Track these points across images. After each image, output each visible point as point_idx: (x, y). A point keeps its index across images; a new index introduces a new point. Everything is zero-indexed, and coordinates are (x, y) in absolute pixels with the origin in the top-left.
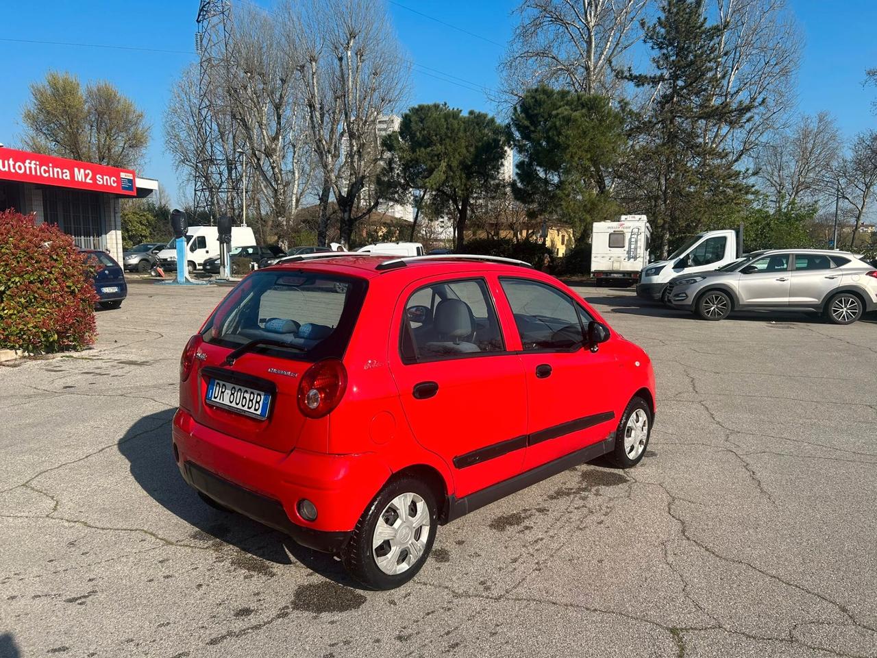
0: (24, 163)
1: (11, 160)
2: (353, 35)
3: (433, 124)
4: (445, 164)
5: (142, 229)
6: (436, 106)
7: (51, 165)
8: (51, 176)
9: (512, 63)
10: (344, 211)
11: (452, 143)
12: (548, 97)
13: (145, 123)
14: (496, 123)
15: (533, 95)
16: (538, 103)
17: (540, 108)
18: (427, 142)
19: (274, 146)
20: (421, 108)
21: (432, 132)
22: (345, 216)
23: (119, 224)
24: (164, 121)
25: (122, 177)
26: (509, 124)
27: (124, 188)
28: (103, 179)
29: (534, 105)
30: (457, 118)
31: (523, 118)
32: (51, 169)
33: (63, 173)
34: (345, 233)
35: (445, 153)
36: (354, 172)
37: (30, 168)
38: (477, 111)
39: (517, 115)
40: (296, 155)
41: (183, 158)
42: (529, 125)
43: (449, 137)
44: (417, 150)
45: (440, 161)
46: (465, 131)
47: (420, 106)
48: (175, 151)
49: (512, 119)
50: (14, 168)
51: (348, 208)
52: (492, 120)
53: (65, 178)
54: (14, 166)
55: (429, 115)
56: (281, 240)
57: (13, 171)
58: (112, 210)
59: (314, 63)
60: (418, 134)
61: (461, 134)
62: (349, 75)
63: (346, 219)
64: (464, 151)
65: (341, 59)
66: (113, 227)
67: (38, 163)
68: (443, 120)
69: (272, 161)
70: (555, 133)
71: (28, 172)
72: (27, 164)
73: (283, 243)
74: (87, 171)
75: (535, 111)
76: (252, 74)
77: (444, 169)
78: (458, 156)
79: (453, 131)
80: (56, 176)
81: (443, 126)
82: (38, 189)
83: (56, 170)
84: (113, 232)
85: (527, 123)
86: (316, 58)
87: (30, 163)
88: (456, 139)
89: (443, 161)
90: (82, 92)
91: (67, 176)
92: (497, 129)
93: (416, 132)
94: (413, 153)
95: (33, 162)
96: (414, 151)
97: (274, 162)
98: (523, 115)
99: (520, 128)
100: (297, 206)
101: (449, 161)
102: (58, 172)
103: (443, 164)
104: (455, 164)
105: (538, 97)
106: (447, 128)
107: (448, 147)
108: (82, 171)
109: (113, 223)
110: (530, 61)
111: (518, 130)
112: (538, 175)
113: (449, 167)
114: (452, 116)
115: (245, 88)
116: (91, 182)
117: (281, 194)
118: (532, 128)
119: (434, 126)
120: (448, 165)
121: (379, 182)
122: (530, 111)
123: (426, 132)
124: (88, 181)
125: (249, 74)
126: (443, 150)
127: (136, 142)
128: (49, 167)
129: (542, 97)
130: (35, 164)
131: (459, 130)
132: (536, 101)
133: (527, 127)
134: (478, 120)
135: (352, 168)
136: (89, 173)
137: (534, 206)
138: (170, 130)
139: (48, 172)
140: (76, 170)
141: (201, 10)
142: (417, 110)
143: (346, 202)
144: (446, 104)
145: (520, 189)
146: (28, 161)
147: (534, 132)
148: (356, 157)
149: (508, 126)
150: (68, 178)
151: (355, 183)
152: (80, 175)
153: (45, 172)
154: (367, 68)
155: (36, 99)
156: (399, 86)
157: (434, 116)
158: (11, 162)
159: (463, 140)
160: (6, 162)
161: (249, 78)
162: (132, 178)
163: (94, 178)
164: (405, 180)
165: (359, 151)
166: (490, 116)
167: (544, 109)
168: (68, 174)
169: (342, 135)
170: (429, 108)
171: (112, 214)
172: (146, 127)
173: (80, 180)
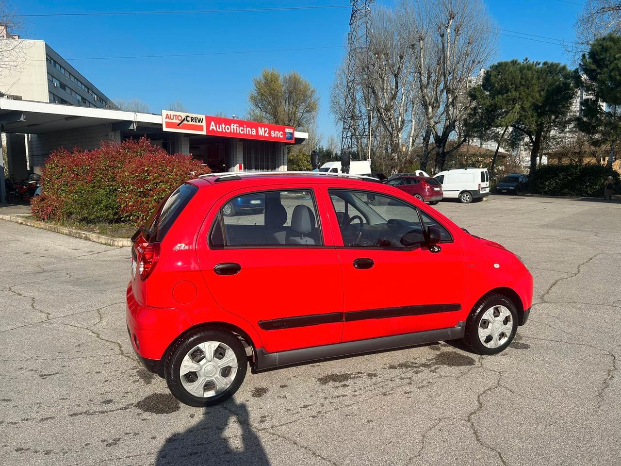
0: (230, 126)
1: (223, 124)
2: (452, 17)
3: (510, 76)
4: (519, 106)
5: (307, 165)
6: (514, 63)
7: (245, 126)
8: (245, 133)
9: (589, 19)
10: (439, 147)
11: (525, 89)
12: (614, 44)
13: (316, 96)
14: (567, 69)
15: (601, 42)
16: (605, 49)
17: (607, 53)
18: (504, 90)
19: (392, 104)
20: (500, 65)
21: (508, 82)
22: (440, 150)
23: (286, 161)
24: (330, 93)
25: (286, 131)
26: (577, 69)
27: (287, 139)
28: (275, 133)
29: (601, 51)
30: (531, 69)
31: (590, 63)
32: (245, 129)
33: (252, 131)
34: (439, 163)
35: (519, 98)
36: (448, 118)
37: (234, 129)
38: (550, 61)
39: (584, 61)
40: (414, 109)
41: (340, 117)
42: (596, 68)
43: (523, 85)
44: (496, 97)
45: (516, 104)
46: (538, 78)
47: (499, 63)
48: (336, 112)
49: (580, 64)
50: (225, 129)
51: (442, 145)
52: (564, 68)
53: (253, 134)
54: (225, 128)
55: (507, 69)
56: (393, 169)
57: (224, 131)
58: (282, 153)
59: (421, 42)
60: (496, 85)
61: (534, 81)
62: (447, 46)
63: (440, 153)
64: (537, 95)
65: (442, 36)
66: (282, 164)
67: (238, 125)
68: (518, 72)
69: (389, 114)
70: (617, 73)
71: (232, 131)
72: (232, 127)
73: (394, 171)
74: (266, 129)
75: (602, 56)
76: (379, 55)
77: (518, 110)
78: (530, 99)
79: (527, 80)
80: (248, 133)
81: (518, 76)
82: (240, 141)
83: (248, 129)
84: (282, 166)
85: (594, 67)
86: (423, 38)
87: (234, 126)
88: (530, 85)
89: (517, 104)
90: (281, 80)
91: (254, 133)
92: (569, 75)
93: (494, 83)
94: (492, 100)
95: (235, 125)
96: (494, 98)
97: (391, 115)
98: (591, 60)
99: (587, 71)
100: (413, 145)
101: (522, 104)
102: (249, 130)
103: (518, 107)
104: (527, 105)
105: (605, 44)
106: (522, 78)
107: (522, 93)
108: (263, 129)
109: (282, 161)
110: (606, 16)
111: (586, 73)
112: (601, 110)
113: (523, 108)
114: (526, 68)
115: (374, 65)
116: (268, 135)
117: (395, 137)
118: (599, 71)
119: (510, 78)
120: (522, 107)
121: (466, 124)
122: (597, 57)
123: (503, 83)
124: (266, 135)
125: (377, 55)
126: (518, 96)
127: (310, 109)
128: (244, 128)
129: (609, 43)
130: (236, 126)
131: (532, 78)
132: (603, 47)
133: (594, 70)
134: (551, 69)
135: (448, 114)
136: (266, 130)
137: (597, 136)
138: (333, 98)
139: (244, 130)
140: (259, 128)
141: (352, 16)
142: (496, 67)
143: (441, 141)
144: (527, 59)
145: (586, 122)
146: (232, 125)
147: (600, 73)
148: (451, 106)
149: (576, 71)
150: (255, 134)
151: (449, 126)
152: (261, 132)
153: (242, 130)
154: (461, 40)
155: (256, 87)
156: (487, 50)
157: (511, 69)
158: (223, 126)
159: (537, 87)
160: (221, 126)
161: (377, 58)
162: (292, 132)
163: (269, 133)
164: (487, 121)
165: (452, 102)
166: (562, 65)
167: (610, 54)
168: (255, 131)
169: (442, 91)
170: (506, 64)
171: (282, 155)
172: (317, 99)
173: (261, 135)
